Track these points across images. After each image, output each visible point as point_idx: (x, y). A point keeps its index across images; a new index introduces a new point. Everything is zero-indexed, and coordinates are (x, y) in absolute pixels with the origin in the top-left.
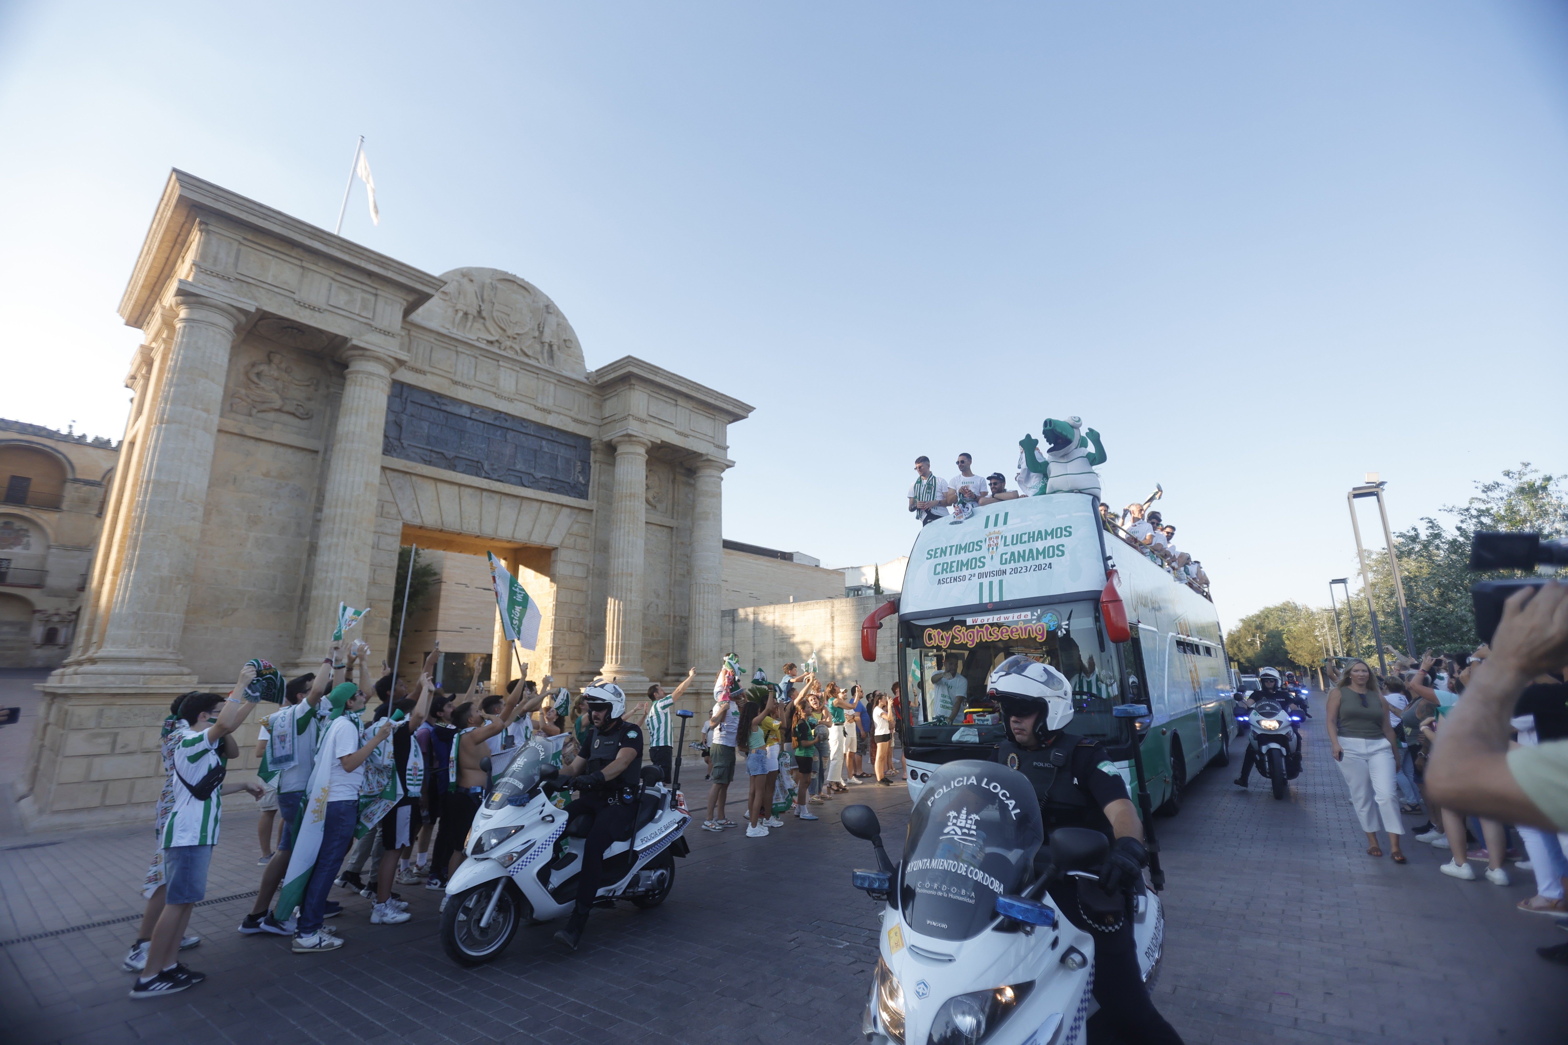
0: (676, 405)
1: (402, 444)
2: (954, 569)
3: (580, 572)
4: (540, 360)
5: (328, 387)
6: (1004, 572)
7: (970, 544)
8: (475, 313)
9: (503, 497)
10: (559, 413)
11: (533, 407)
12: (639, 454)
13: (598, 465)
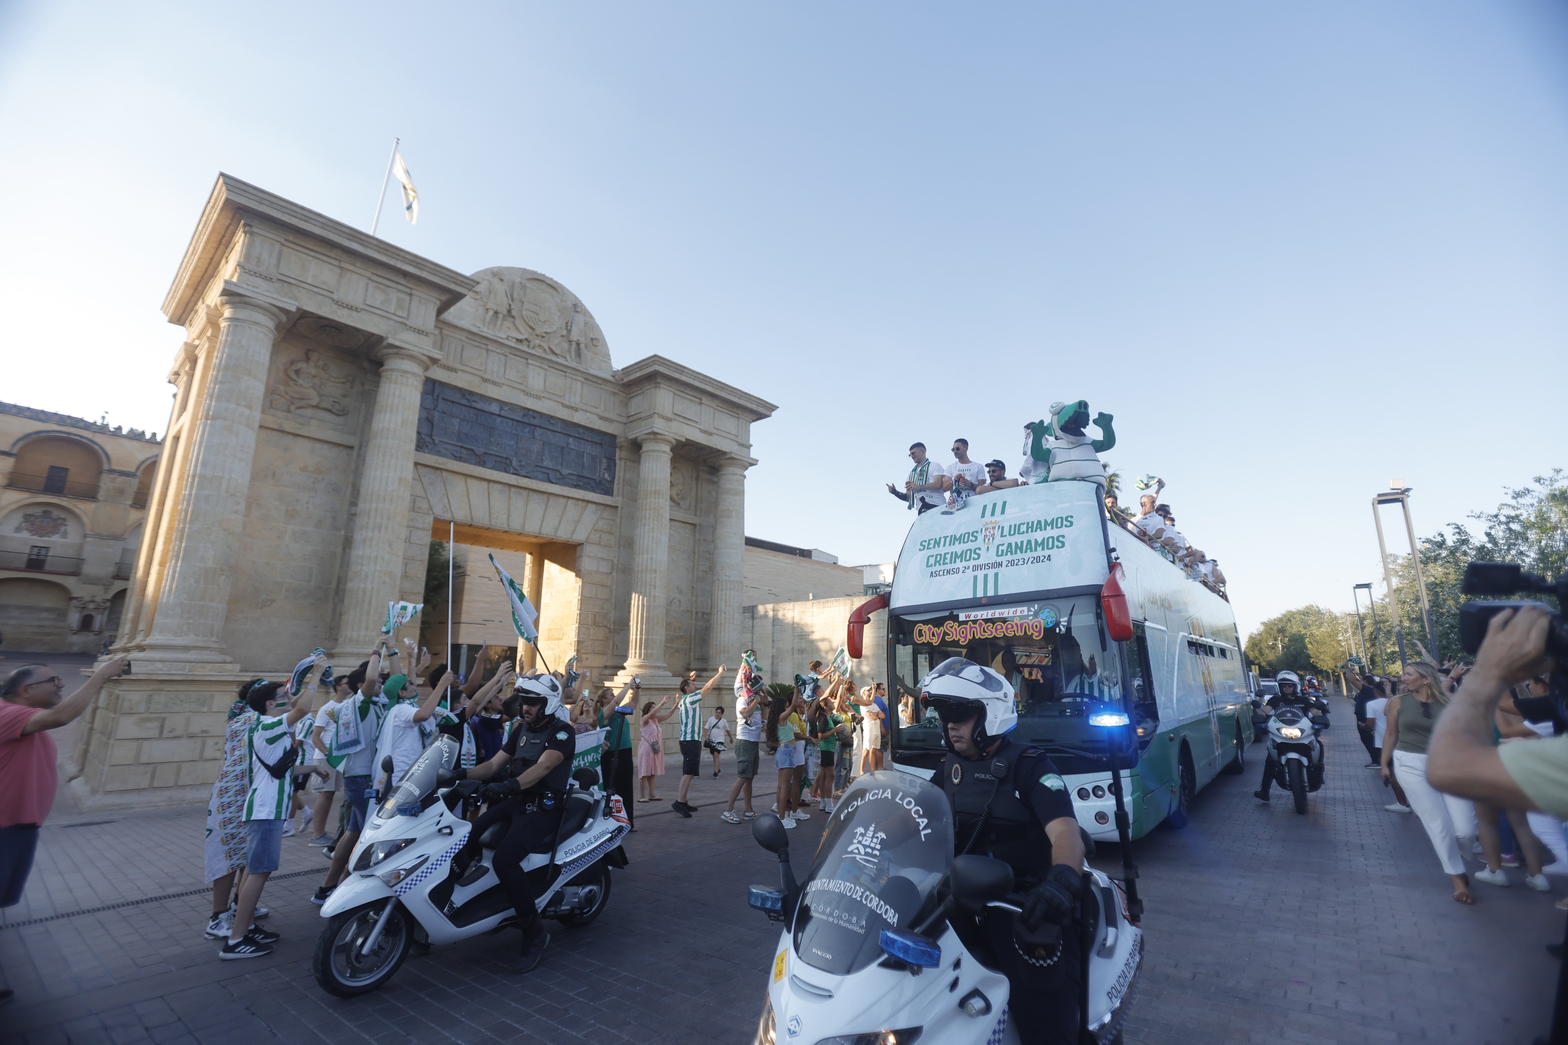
0: (701, 403)
1: (433, 440)
2: (948, 561)
3: (604, 567)
4: (568, 358)
5: (363, 384)
6: (1000, 565)
7: (965, 534)
8: (505, 312)
9: (531, 493)
10: (586, 411)
11: (560, 405)
12: (664, 452)
13: (623, 462)
